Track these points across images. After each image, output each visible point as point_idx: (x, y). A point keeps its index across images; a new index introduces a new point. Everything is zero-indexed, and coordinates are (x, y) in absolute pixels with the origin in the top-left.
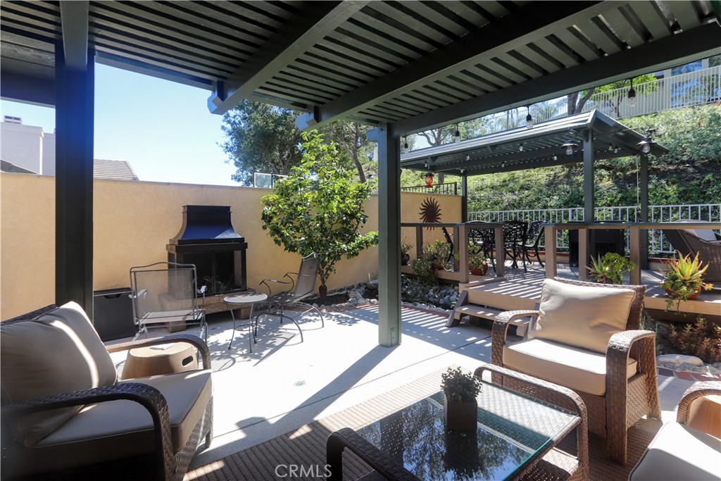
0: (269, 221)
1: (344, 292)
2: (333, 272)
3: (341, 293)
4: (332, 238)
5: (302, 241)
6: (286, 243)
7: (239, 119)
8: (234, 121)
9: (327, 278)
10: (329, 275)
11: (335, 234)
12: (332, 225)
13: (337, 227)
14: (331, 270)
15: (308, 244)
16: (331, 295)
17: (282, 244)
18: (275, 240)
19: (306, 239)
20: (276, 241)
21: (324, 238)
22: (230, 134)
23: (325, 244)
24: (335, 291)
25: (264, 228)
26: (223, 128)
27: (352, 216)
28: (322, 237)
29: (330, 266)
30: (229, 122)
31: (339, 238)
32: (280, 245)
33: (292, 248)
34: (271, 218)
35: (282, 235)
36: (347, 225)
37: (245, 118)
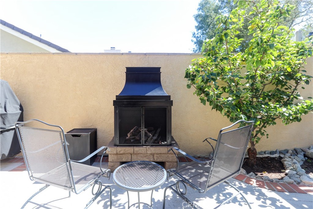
0: (193, 80)
1: (276, 155)
2: (265, 137)
3: (272, 156)
4: (264, 99)
5: (228, 101)
6: (211, 102)
7: (200, 34)
8: (198, 36)
9: (257, 142)
10: (259, 139)
11: (268, 95)
12: (265, 85)
13: (270, 88)
14: (262, 134)
15: (236, 105)
16: (261, 156)
17: (208, 103)
18: (201, 99)
19: (234, 100)
20: (202, 101)
21: (255, 100)
22: (195, 44)
23: (257, 105)
24: (265, 153)
25: (189, 86)
26: (192, 41)
27: (290, 76)
28: (252, 98)
29: (261, 129)
30: (195, 37)
31: (273, 100)
32: (205, 104)
33: (218, 108)
34: (194, 76)
35: (207, 94)
36: (283, 86)
37: (203, 34)
